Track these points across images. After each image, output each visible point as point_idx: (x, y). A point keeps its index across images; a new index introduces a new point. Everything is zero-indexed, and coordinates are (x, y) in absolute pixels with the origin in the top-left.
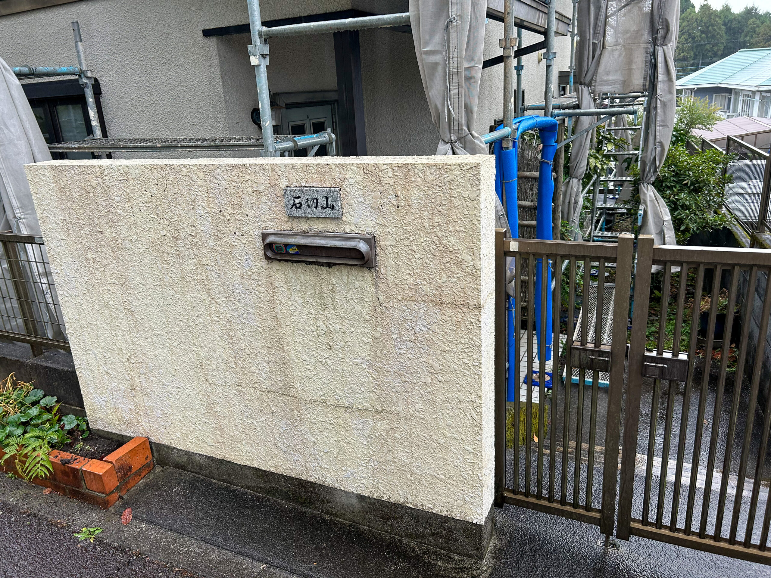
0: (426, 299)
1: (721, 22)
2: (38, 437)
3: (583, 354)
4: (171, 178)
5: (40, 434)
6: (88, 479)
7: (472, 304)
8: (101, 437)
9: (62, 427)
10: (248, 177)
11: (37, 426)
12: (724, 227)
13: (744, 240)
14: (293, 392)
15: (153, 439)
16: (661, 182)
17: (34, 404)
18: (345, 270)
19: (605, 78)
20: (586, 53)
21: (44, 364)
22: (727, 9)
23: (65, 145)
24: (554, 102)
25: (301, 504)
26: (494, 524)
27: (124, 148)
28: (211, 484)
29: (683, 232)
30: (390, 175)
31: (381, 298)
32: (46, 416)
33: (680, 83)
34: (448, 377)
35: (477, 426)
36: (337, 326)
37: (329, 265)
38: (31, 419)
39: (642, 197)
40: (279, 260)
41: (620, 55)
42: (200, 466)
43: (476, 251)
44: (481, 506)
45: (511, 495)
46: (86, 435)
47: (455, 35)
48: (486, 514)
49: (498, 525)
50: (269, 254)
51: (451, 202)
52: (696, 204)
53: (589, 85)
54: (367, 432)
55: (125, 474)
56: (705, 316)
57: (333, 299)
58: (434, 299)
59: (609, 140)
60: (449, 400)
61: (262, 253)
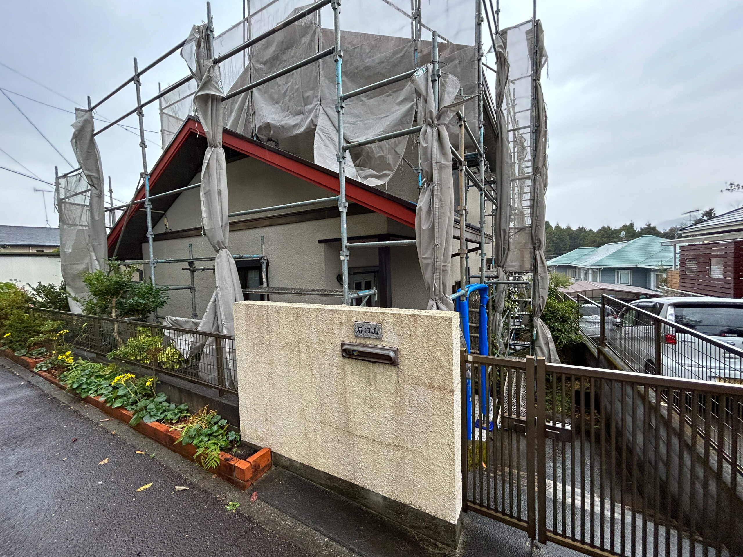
0: (424, 384)
1: (566, 234)
2: (215, 443)
3: (510, 421)
4: (300, 313)
5: (216, 441)
6: (237, 471)
7: (449, 389)
8: (246, 445)
9: (228, 439)
10: (337, 316)
11: (215, 437)
12: (582, 342)
13: (594, 350)
14: (351, 430)
15: (273, 450)
16: (545, 316)
17: (216, 423)
18: (382, 366)
19: (511, 264)
20: (500, 252)
21: (224, 402)
22: (569, 228)
23: (250, 290)
24: (486, 273)
25: (350, 498)
26: (462, 524)
27: (277, 293)
28: (301, 480)
29: (559, 343)
30: (407, 319)
31: (400, 382)
32: (221, 431)
33: (549, 263)
34: (435, 429)
35: (452, 460)
36: (376, 395)
37: (374, 362)
38: (213, 433)
39: (534, 324)
40: (349, 358)
41: (517, 253)
42: (296, 469)
43: (450, 360)
44: (454, 511)
45: (472, 505)
46: (238, 444)
47: (437, 251)
48: (457, 517)
49: (464, 525)
50: (344, 354)
51: (438, 335)
52: (565, 329)
53: (503, 267)
54: (389, 458)
55: (256, 470)
56: (578, 393)
57: (375, 380)
58: (428, 385)
59: (515, 293)
60: (436, 443)
61: (341, 353)
